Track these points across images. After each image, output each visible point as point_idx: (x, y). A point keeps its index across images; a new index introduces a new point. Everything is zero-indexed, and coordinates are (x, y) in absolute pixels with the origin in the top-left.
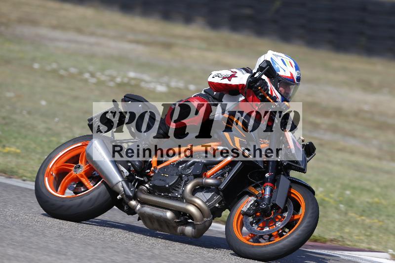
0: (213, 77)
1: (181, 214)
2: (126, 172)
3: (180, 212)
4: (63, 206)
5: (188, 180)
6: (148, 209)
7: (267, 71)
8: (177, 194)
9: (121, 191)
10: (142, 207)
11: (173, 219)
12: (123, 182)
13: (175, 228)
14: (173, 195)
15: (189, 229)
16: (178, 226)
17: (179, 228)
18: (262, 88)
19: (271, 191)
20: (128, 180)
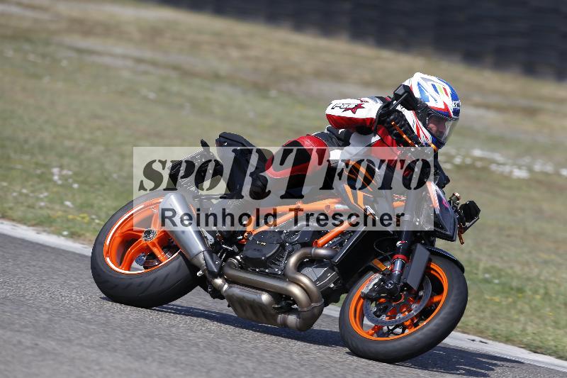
0: (333, 108)
1: (282, 297)
2: (211, 240)
3: (281, 295)
4: (130, 285)
5: (293, 250)
6: (237, 291)
7: (405, 99)
8: (277, 270)
9: (202, 265)
10: (230, 287)
11: (270, 304)
12: (205, 253)
13: (274, 317)
14: (271, 271)
15: (292, 319)
16: (279, 313)
17: (280, 317)
18: (397, 123)
19: (403, 267)
20: (213, 250)
